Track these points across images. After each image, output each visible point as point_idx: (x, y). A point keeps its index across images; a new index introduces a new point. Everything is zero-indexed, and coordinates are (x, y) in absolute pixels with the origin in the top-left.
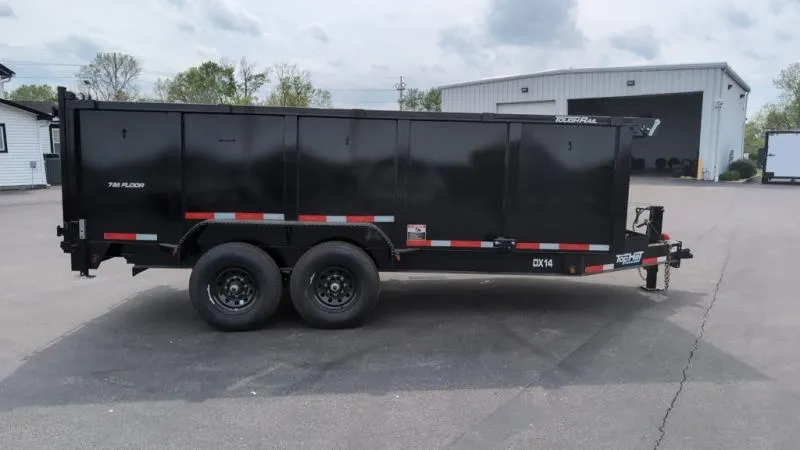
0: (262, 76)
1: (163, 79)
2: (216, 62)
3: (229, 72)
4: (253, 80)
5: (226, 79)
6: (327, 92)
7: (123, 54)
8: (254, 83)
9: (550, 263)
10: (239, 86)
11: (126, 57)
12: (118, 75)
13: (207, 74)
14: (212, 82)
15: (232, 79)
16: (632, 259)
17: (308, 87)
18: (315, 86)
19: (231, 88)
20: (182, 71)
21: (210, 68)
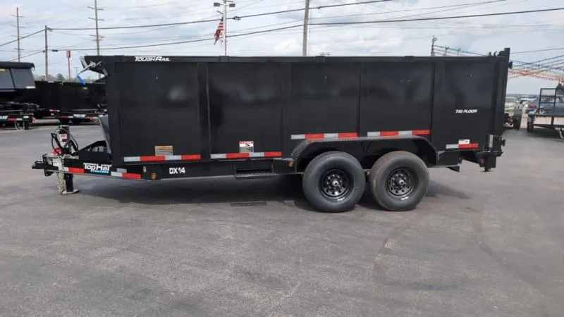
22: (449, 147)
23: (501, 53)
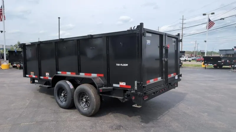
22: (115, 85)
23: (138, 27)
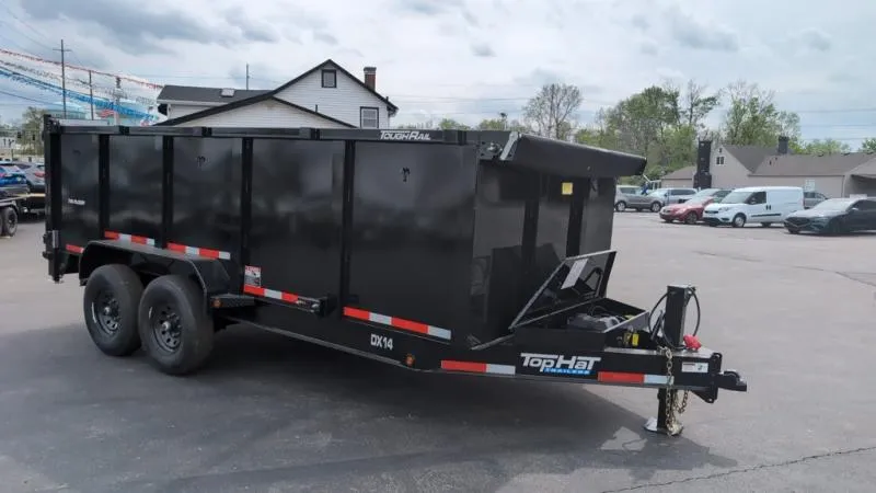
0: (713, 99)
1: (606, 108)
2: (660, 87)
3: (673, 98)
4: (701, 105)
5: (669, 106)
6: (794, 115)
7: (568, 85)
8: (702, 108)
9: (389, 344)
10: (684, 113)
11: (571, 87)
12: (561, 105)
13: (650, 101)
14: (654, 110)
15: (675, 104)
16: (564, 366)
17: (769, 110)
18: (778, 108)
19: (673, 115)
20: (624, 99)
21: (654, 94)
